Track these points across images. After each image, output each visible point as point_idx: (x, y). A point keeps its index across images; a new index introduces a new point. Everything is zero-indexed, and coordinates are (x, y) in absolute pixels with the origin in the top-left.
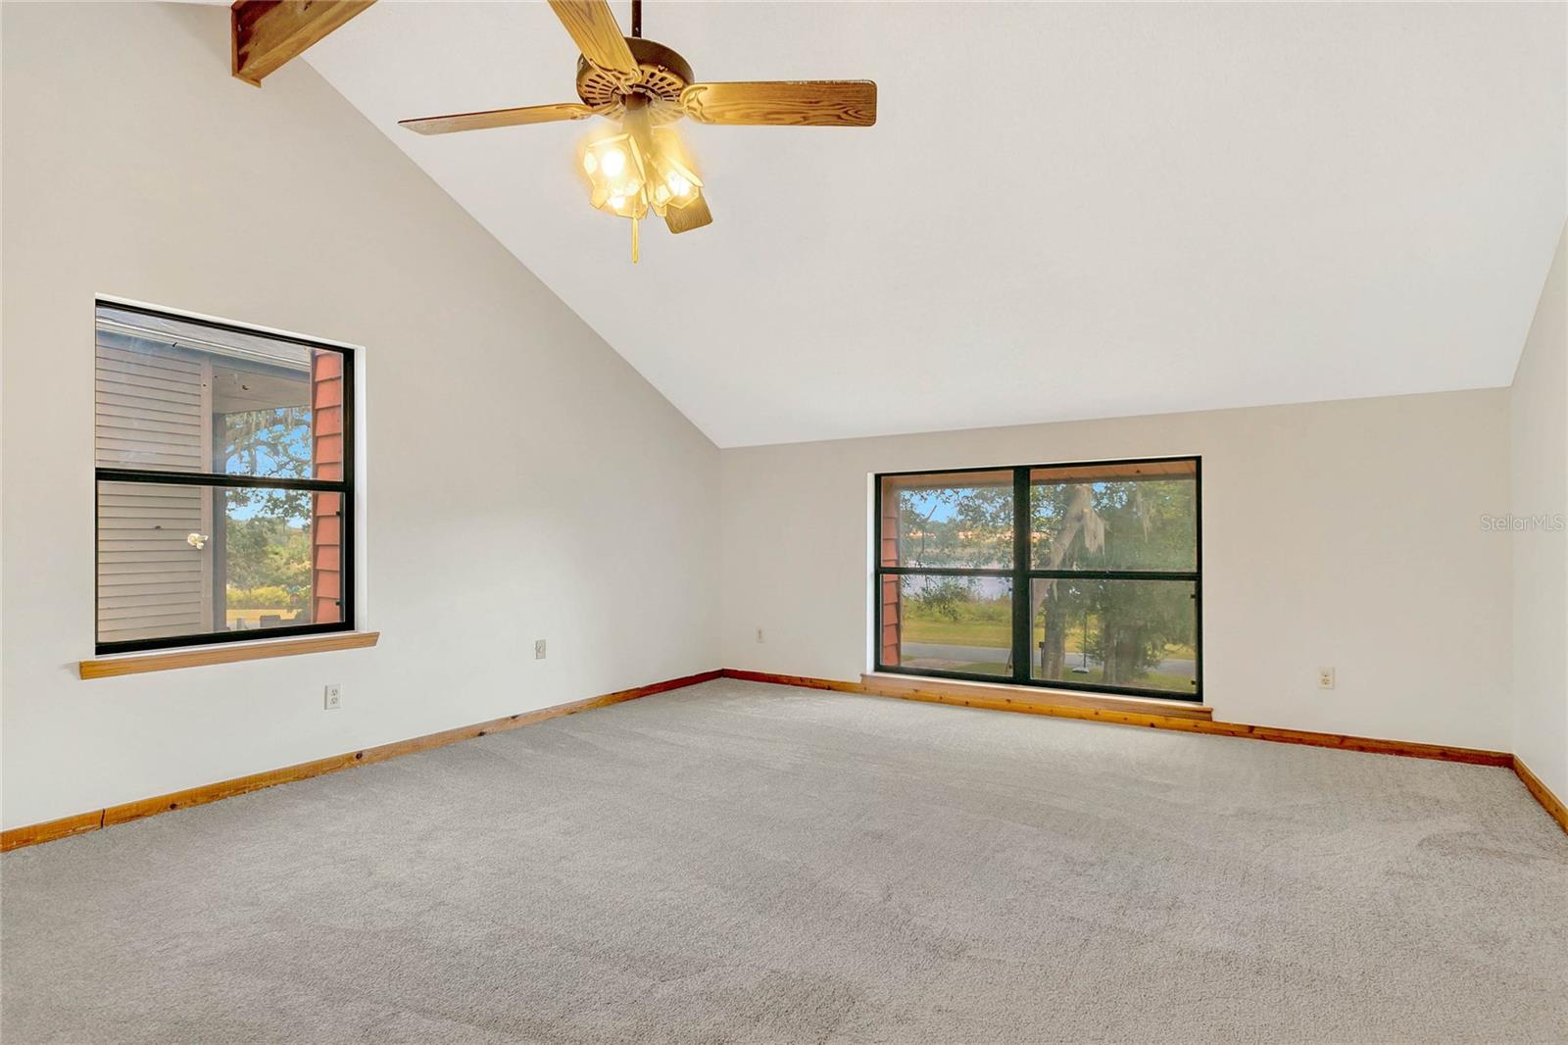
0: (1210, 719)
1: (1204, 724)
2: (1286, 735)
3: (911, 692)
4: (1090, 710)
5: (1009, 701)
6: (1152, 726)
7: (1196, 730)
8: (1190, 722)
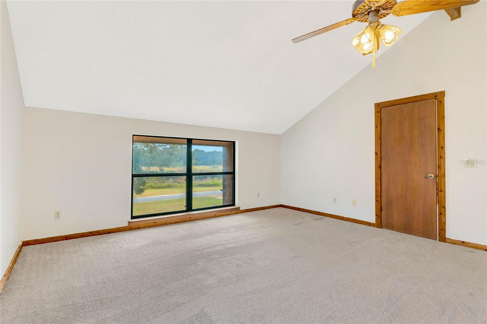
0: (240, 210)
1: (239, 211)
2: (253, 210)
3: (154, 224)
4: (214, 214)
5: (190, 218)
6: (228, 215)
7: (237, 213)
8: (236, 211)
